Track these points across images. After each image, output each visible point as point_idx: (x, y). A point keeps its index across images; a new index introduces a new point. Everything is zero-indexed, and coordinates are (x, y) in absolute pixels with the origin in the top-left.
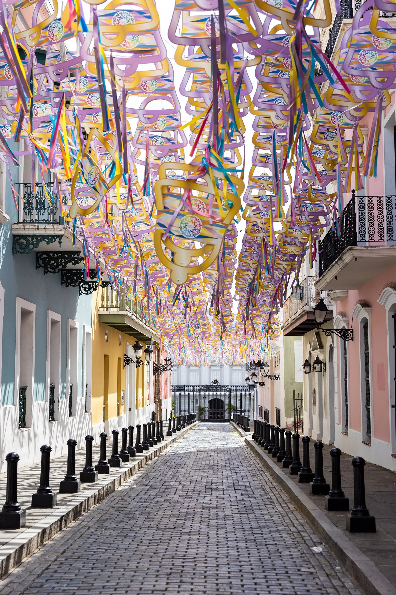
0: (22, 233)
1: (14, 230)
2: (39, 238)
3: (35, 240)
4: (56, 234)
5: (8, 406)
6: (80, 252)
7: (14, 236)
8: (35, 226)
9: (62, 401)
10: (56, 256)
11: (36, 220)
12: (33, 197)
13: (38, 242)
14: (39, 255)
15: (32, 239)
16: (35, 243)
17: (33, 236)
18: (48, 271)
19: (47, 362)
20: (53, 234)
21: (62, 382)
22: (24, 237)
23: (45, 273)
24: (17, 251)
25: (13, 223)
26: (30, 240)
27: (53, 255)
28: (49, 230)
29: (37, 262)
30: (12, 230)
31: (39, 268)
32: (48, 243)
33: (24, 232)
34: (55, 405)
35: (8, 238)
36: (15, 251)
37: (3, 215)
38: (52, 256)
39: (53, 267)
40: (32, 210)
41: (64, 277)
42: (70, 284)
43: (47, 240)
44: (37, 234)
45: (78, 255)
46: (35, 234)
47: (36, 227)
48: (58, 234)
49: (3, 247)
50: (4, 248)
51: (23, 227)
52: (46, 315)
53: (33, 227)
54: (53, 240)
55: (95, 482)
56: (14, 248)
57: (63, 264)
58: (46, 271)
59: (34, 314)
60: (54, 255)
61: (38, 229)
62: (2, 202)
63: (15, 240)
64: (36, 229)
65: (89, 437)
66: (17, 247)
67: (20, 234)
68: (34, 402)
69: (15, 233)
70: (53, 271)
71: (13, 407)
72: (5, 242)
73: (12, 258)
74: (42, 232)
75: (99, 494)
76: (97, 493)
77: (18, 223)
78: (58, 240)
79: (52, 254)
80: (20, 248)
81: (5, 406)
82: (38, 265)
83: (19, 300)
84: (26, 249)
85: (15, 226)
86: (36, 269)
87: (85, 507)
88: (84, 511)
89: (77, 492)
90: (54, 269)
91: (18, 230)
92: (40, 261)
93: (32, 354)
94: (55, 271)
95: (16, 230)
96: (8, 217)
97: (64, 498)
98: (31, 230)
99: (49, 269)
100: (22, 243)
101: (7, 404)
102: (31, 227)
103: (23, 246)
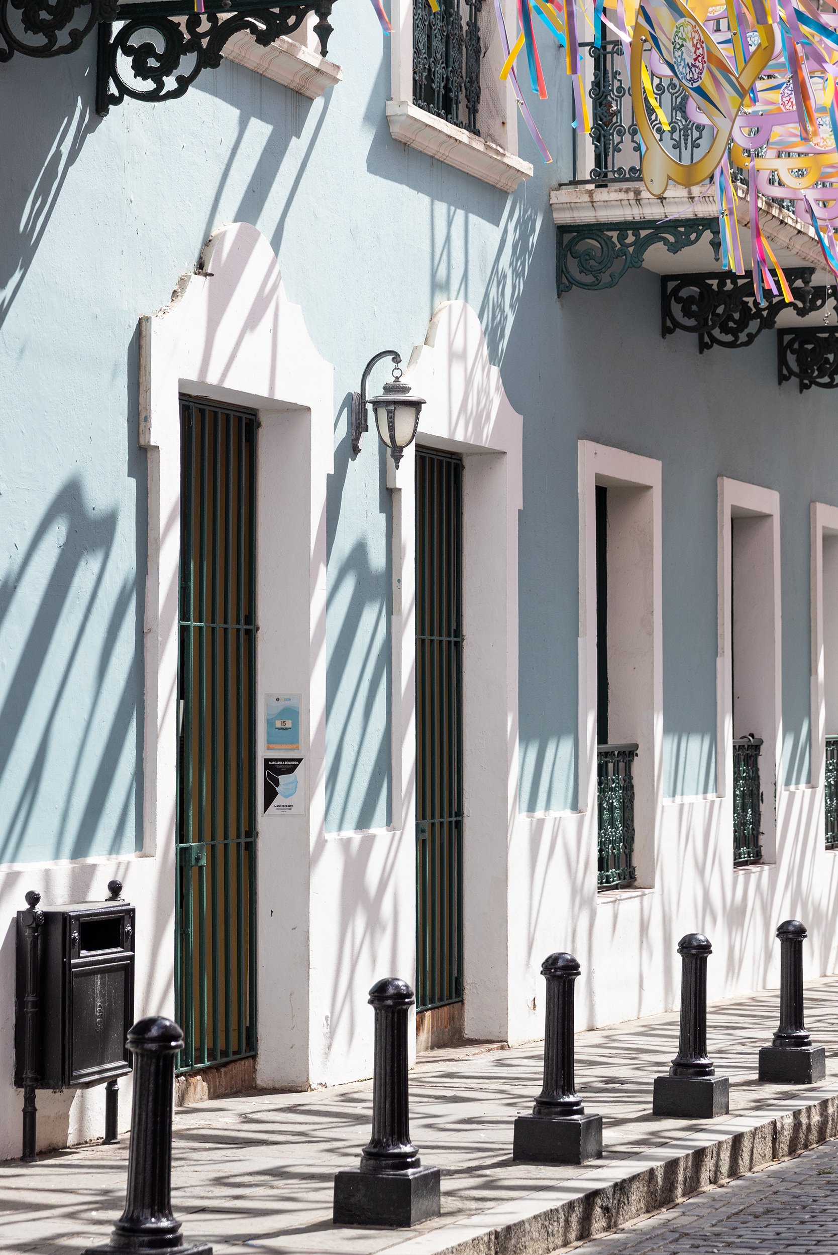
0: (586, 216)
1: (559, 209)
2: (643, 233)
3: (631, 239)
4: (700, 215)
5: (554, 813)
6: (812, 270)
7: (563, 229)
8: (627, 191)
9: (792, 796)
10: (729, 286)
11: (632, 169)
12: (620, 89)
13: (642, 245)
14: (671, 285)
15: (622, 237)
16: (631, 249)
17: (623, 227)
18: (714, 340)
19: (719, 660)
20: (691, 216)
21: (792, 727)
22: (596, 230)
23: (703, 347)
24: (573, 282)
25: (555, 184)
26: (615, 240)
27: (718, 285)
28: (676, 201)
29: (666, 312)
30: (550, 208)
31: (671, 331)
32: (674, 248)
33: (592, 213)
34: (763, 807)
35: (534, 239)
36: (565, 280)
37: (506, 160)
38: (715, 287)
39: (731, 324)
40: (621, 133)
41: (791, 359)
42: (813, 382)
43: (671, 239)
44: (637, 219)
45: (807, 282)
46: (630, 218)
47: (631, 195)
48: (706, 215)
49: (514, 271)
50: (517, 274)
51: (586, 198)
52: (714, 496)
53: (622, 196)
54: (693, 236)
55: (810, 1083)
56: (561, 271)
57: (765, 313)
58: (707, 339)
59: (656, 496)
60: (722, 284)
61: (638, 201)
62: (504, 117)
63: (565, 242)
64: (633, 202)
65: (791, 928)
66: (573, 265)
67: (578, 221)
68: (664, 801)
69: (563, 217)
70: (729, 338)
71: (570, 818)
72: (523, 253)
73: (558, 305)
74: (653, 212)
75: (797, 1126)
76: (789, 1121)
77: (574, 183)
78: (708, 235)
79: (714, 283)
80: (583, 270)
81: (539, 814)
82: (669, 323)
83: (586, 448)
84: (600, 272)
85: (562, 197)
86: (663, 336)
87: (717, 1166)
88: (714, 1181)
89: (709, 1115)
90: (735, 333)
91: (571, 207)
92: (676, 309)
93: (651, 633)
94: (737, 338)
95: (564, 209)
96: (527, 167)
97: (653, 1134)
98: (613, 206)
99: (716, 332)
100: (588, 253)
101: (548, 807)
102: (614, 196)
103: (592, 262)
